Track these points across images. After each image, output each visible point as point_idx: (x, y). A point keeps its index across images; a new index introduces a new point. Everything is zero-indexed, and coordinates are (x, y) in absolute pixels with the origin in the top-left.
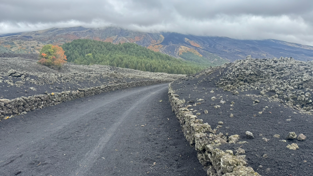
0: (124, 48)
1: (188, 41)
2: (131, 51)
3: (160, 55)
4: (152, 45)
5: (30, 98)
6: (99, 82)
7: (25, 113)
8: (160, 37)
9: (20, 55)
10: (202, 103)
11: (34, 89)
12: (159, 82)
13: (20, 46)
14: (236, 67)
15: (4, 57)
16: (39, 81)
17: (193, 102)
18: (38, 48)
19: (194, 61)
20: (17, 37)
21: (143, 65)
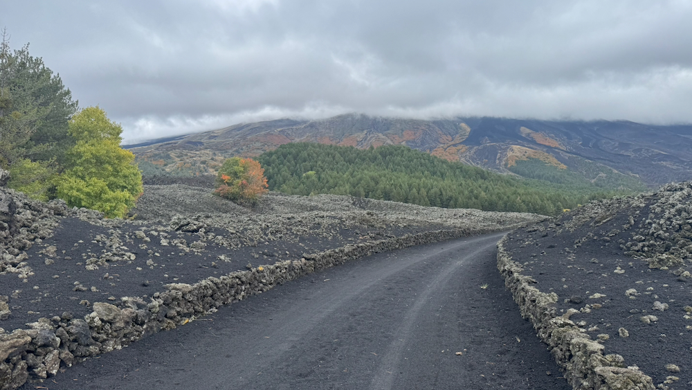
0: (380, 156)
1: (529, 135)
2: (396, 161)
3: (461, 168)
4: (442, 147)
5: (224, 279)
6: (341, 238)
7: (215, 310)
8: (461, 129)
9: (181, 179)
10: (603, 307)
11: (227, 260)
12: (466, 234)
13: (181, 160)
14: (673, 206)
15: (153, 183)
16: (231, 239)
17: (581, 302)
18: (214, 164)
19: (547, 179)
20: (175, 143)
21: (423, 192)
